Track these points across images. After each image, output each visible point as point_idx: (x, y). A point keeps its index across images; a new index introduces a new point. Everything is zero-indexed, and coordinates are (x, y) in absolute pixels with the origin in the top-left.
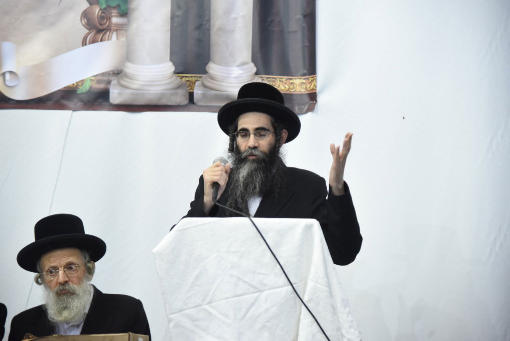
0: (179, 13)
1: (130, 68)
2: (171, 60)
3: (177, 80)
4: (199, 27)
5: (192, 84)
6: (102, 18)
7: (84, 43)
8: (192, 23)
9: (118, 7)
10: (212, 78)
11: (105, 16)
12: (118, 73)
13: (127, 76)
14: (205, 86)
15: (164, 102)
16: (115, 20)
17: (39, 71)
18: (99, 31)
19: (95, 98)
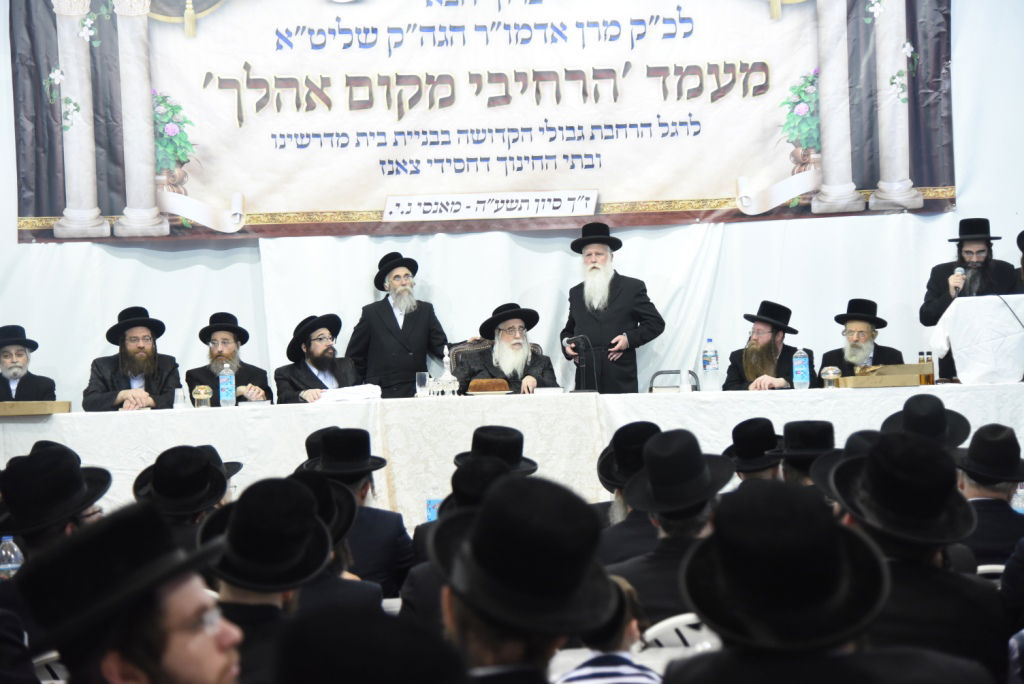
0: (857, 148)
1: (825, 189)
2: (853, 181)
3: (857, 194)
4: (871, 157)
5: (868, 196)
6: (804, 155)
7: (793, 174)
8: (866, 156)
9: (814, 147)
10: (881, 191)
11: (806, 154)
12: (817, 192)
13: (822, 193)
14: (877, 197)
15: (848, 210)
17: (765, 194)
18: (803, 164)
19: (802, 210)
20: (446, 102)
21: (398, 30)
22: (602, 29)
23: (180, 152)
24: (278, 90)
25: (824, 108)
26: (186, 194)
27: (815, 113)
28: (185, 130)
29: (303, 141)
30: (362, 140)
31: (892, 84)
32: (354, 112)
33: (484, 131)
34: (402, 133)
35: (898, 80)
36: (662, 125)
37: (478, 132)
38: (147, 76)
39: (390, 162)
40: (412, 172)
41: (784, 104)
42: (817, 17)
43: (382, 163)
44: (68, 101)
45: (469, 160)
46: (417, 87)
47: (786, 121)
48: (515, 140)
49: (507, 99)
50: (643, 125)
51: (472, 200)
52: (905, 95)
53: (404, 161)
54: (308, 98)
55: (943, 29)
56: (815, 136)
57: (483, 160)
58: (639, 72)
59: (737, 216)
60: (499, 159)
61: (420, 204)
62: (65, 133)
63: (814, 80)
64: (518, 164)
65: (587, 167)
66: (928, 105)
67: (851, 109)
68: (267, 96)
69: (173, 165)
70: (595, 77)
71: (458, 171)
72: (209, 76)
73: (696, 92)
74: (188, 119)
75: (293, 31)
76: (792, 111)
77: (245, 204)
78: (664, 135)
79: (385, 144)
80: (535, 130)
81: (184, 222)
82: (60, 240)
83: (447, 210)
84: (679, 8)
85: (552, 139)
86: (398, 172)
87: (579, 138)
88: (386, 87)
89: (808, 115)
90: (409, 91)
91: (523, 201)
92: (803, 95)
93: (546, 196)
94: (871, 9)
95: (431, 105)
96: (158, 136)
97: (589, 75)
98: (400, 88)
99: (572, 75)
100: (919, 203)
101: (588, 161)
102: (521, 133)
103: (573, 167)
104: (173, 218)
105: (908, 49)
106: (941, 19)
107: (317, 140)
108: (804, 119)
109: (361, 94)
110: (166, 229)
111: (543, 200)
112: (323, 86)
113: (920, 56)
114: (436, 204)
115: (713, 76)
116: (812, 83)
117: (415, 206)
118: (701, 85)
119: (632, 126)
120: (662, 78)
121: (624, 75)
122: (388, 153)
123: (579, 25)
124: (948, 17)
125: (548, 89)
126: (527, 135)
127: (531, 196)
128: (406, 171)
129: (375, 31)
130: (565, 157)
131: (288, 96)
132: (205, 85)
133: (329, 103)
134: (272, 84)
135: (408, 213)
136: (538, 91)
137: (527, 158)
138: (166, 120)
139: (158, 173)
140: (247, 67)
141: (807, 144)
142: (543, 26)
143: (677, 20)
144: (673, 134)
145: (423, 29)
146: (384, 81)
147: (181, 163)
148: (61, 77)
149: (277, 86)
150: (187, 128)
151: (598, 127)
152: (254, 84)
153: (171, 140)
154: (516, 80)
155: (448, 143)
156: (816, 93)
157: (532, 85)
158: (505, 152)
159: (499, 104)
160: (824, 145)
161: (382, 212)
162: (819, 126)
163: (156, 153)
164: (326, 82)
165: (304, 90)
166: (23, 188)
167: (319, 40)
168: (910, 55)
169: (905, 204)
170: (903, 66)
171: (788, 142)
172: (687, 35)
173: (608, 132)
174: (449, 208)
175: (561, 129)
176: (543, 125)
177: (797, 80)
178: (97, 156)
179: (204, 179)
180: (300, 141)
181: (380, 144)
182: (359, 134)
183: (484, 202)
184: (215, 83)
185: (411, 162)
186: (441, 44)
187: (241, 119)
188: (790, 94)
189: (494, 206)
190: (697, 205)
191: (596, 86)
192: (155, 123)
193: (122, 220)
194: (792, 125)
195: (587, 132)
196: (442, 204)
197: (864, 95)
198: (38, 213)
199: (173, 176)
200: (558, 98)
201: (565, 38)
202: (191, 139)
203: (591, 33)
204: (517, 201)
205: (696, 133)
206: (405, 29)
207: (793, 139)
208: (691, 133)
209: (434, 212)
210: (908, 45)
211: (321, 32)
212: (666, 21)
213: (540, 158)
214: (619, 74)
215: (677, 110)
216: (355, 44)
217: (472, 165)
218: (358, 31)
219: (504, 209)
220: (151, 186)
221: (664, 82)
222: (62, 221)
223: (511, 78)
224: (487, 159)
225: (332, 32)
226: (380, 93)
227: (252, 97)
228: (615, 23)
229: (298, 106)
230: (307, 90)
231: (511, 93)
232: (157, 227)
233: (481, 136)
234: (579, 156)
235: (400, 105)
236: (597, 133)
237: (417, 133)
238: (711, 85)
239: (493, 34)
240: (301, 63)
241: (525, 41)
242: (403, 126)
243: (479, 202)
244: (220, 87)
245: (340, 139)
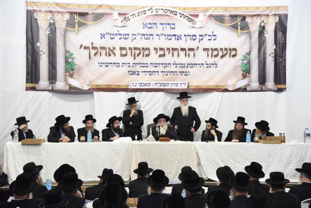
0: (260, 73)
1: (251, 84)
2: (258, 82)
3: (259, 86)
4: (264, 76)
5: (262, 87)
6: (245, 75)
7: (242, 79)
8: (262, 76)
9: (248, 72)
10: (266, 85)
12: (248, 85)
13: (250, 85)
15: (257, 90)
16: (248, 75)
17: (234, 85)
18: (245, 77)
19: (244, 90)
20: (148, 55)
21: (135, 35)
22: (191, 37)
23: (72, 67)
24: (101, 50)
25: (251, 62)
26: (74, 78)
27: (249, 63)
28: (74, 60)
29: (107, 65)
30: (124, 65)
31: (270, 56)
32: (121, 57)
33: (158, 64)
34: (135, 64)
35: (271, 55)
36: (206, 64)
37: (156, 64)
38: (64, 45)
39: (131, 72)
40: (137, 75)
41: (240, 60)
42: (250, 37)
43: (129, 72)
44: (42, 51)
45: (153, 72)
46: (139, 51)
47: (241, 64)
48: (166, 67)
49: (164, 55)
50: (201, 64)
51: (153, 83)
52: (273, 59)
53: (135, 71)
54: (109, 53)
55: (284, 42)
56: (249, 69)
57: (157, 72)
58: (201, 49)
59: (226, 90)
60: (161, 72)
61: (139, 84)
62: (40, 60)
63: (249, 54)
64: (166, 73)
65: (186, 75)
66: (279, 62)
67: (258, 62)
68: (97, 52)
69: (70, 70)
70: (189, 50)
71: (150, 75)
72: (81, 46)
73: (216, 56)
74: (75, 58)
75: (106, 34)
76: (243, 62)
77: (90, 82)
78: (207, 67)
79: (130, 66)
80: (172, 65)
81: (73, 87)
82: (38, 90)
83: (146, 85)
84: (213, 32)
85: (176, 67)
86: (133, 74)
87: (184, 67)
88: (131, 51)
89: (247, 63)
90: (137, 52)
91: (168, 84)
92: (246, 58)
93: (174, 82)
94: (265, 35)
95: (143, 56)
96: (66, 62)
97: (187, 50)
98: (135, 51)
99: (183, 49)
100: (276, 89)
101: (186, 74)
102: (168, 65)
103: (182, 75)
104: (70, 85)
105: (275, 47)
106: (284, 39)
107: (111, 64)
108: (246, 64)
109: (124, 52)
110: (68, 88)
111: (173, 84)
112: (113, 50)
113: (278, 49)
114: (144, 84)
115: (221, 51)
116: (248, 55)
117: (137, 84)
118: (218, 54)
119: (198, 64)
120: (207, 51)
121: (197, 50)
122: (131, 69)
123: (185, 35)
124: (285, 39)
125: (176, 53)
126: (169, 66)
127: (170, 82)
128: (135, 74)
129: (128, 35)
130: (180, 72)
131: (103, 52)
132: (80, 48)
133: (115, 54)
134: (99, 48)
135: (136, 86)
136: (173, 53)
137: (169, 72)
138: (69, 57)
139: (66, 72)
140: (92, 43)
141: (246, 71)
142: (175, 35)
143: (212, 35)
144: (210, 67)
145: (142, 35)
146: (130, 49)
147: (72, 70)
148: (40, 45)
149: (100, 49)
150: (75, 60)
151: (189, 64)
152: (94, 48)
153: (70, 63)
154: (167, 50)
155: (148, 67)
156: (249, 57)
157: (171, 52)
158: (163, 70)
159: (162, 57)
160: (251, 72)
161: (128, 85)
162: (250, 67)
163: (66, 67)
164: (114, 48)
165: (108, 51)
166: (28, 75)
167: (112, 37)
168: (275, 48)
169: (272, 89)
170: (273, 51)
171: (241, 70)
172: (214, 40)
173: (192, 66)
174: (147, 85)
175: (179, 64)
176: (174, 63)
177: (244, 53)
178: (49, 67)
179: (79, 75)
180: (106, 65)
181: (128, 66)
182: (123, 63)
183: (157, 84)
184: (83, 48)
185: (137, 72)
186: (147, 39)
187: (90, 58)
188: (242, 57)
189: (159, 85)
190: (216, 87)
191: (189, 53)
192: (66, 58)
193: (55, 85)
194: (242, 66)
195: (186, 65)
196: (145, 84)
197: (262, 59)
198: (32, 83)
199: (70, 74)
200: (178, 55)
201: (181, 39)
202: (75, 63)
203: (188, 38)
204: (166, 84)
205: (216, 67)
206: (137, 34)
207: (243, 70)
208: (215, 67)
209: (143, 86)
210: (275, 45)
211: (113, 34)
212: (209, 36)
213: (173, 72)
214: (195, 50)
215: (211, 60)
216: (123, 38)
217: (154, 73)
218: (124, 35)
219: (162, 86)
220: (64, 76)
221: (208, 52)
222: (38, 85)
223: (166, 49)
224: (158, 72)
225: (116, 34)
226: (129, 52)
227: (93, 52)
228: (195, 36)
229: (106, 55)
230: (109, 50)
231: (165, 54)
232: (65, 88)
233: (157, 65)
234: (183, 72)
235: (135, 56)
236: (189, 66)
237: (139, 64)
238: (221, 54)
239: (161, 37)
240: (107, 43)
241: (170, 39)
242: (135, 62)
243: (155, 84)
244: (84, 49)
245: (117, 64)
